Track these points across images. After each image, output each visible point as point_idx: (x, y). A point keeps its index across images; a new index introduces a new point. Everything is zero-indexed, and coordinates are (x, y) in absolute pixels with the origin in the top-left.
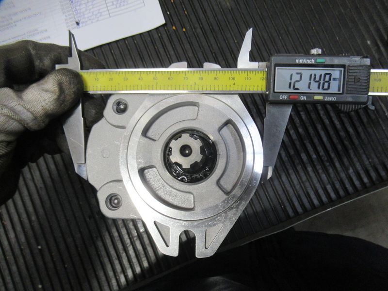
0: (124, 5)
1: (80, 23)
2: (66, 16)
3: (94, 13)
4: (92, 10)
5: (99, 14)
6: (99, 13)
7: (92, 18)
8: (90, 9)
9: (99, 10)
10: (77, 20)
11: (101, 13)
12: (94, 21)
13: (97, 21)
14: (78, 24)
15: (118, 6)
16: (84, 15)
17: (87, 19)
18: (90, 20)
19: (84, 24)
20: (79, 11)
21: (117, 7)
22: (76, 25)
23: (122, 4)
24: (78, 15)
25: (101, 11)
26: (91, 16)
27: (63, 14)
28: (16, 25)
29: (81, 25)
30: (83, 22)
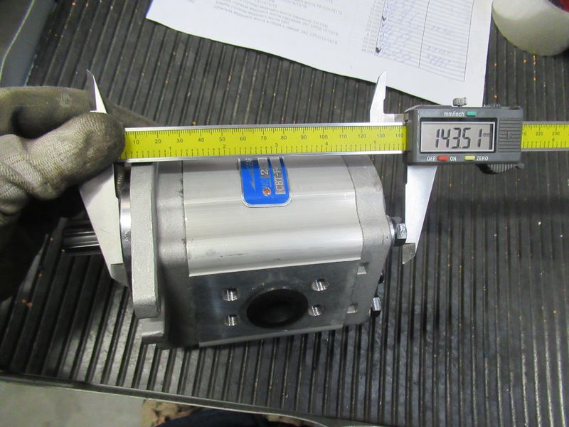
0: (439, 66)
1: (381, 52)
2: (368, 34)
3: (403, 52)
4: (401, 48)
5: (407, 57)
6: (407, 55)
7: (398, 55)
8: (400, 46)
9: (410, 53)
10: (379, 46)
11: (410, 57)
12: (398, 59)
13: (402, 62)
14: (378, 51)
15: (433, 62)
16: (390, 47)
17: (390, 53)
18: (394, 55)
19: (384, 56)
20: (385, 39)
21: (430, 63)
22: (374, 50)
23: (438, 64)
24: (383, 42)
25: (411, 55)
26: (397, 53)
27: (367, 30)
28: (306, 6)
29: (380, 54)
30: (385, 53)
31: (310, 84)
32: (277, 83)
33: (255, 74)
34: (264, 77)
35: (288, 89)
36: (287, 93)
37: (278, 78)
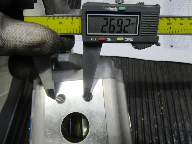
1: (173, 47)
2: (165, 40)
3: (184, 45)
6: (187, 46)
7: (182, 47)
8: (182, 43)
10: (171, 44)
11: (189, 47)
12: (183, 49)
13: (185, 50)
14: (172, 46)
16: (177, 44)
17: (178, 46)
18: (180, 47)
19: (176, 48)
20: (173, 41)
22: (170, 47)
25: (189, 45)
29: (173, 48)
30: (175, 47)
31: (143, 66)
32: (128, 68)
33: (117, 65)
34: (121, 66)
35: (133, 69)
36: (133, 71)
37: (128, 65)
